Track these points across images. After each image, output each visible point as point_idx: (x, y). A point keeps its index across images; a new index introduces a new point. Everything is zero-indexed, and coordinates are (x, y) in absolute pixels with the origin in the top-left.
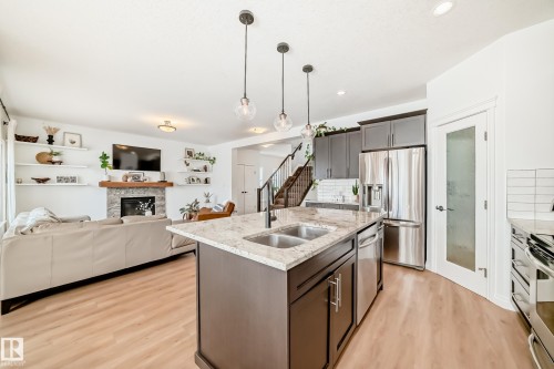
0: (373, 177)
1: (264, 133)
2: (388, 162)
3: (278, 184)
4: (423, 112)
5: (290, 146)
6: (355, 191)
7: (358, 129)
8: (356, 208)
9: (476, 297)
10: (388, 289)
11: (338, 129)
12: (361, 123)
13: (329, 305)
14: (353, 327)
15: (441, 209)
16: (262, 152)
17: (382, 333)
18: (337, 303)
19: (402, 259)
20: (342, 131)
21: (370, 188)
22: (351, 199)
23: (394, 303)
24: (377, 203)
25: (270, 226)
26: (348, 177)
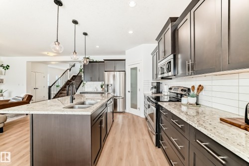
0: (108, 81)
1: (54, 56)
2: (114, 76)
3: (61, 83)
4: (125, 60)
5: (68, 65)
6: (102, 87)
7: (104, 62)
8: (102, 93)
9: (138, 116)
10: (115, 121)
11: (95, 61)
12: (105, 60)
13: (101, 127)
14: (107, 135)
15: (129, 92)
16: (49, 66)
17: (115, 134)
18: (103, 126)
19: (118, 110)
20: (96, 62)
21: (108, 85)
22: (100, 90)
23: (118, 124)
24: (110, 91)
25: (72, 102)
26: (99, 81)
